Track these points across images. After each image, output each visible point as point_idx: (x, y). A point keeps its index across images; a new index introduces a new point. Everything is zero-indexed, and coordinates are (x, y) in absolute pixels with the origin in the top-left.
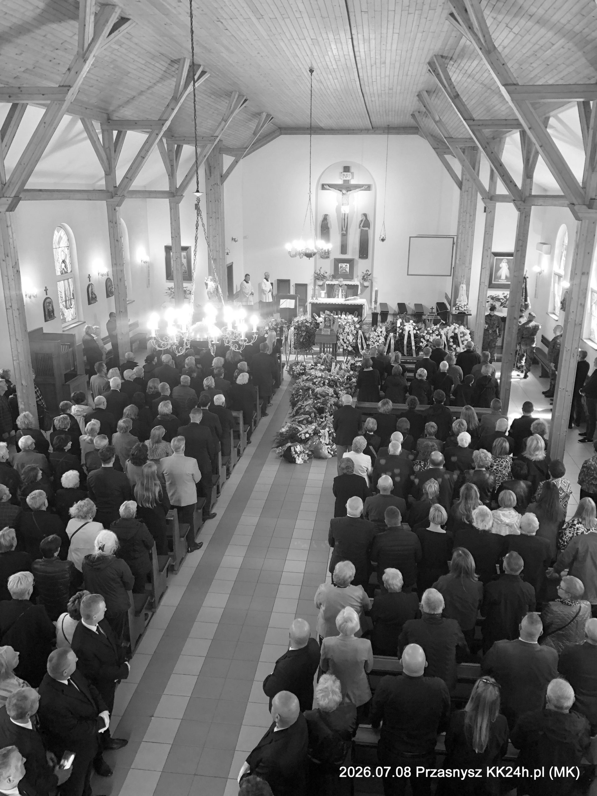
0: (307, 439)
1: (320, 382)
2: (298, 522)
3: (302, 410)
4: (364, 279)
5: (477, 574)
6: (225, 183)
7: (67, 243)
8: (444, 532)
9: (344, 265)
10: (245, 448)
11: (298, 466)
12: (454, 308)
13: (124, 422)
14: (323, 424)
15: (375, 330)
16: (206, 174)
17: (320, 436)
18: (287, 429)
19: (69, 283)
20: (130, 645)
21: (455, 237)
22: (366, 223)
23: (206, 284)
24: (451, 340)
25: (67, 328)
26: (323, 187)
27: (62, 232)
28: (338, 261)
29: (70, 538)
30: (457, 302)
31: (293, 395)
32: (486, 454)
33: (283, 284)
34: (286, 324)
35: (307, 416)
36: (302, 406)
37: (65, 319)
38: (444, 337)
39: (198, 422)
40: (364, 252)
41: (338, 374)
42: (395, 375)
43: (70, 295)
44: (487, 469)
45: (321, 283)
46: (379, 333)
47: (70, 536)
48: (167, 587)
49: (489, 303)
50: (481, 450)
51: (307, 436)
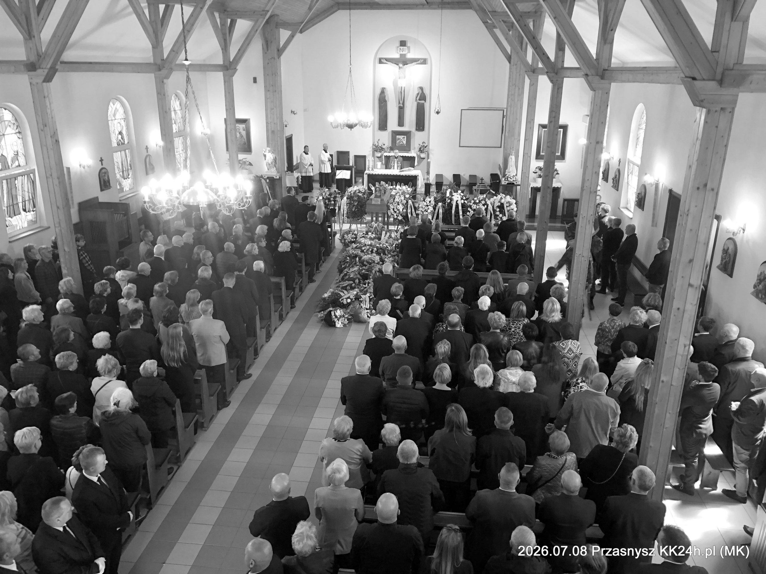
0: (349, 304)
1: (368, 250)
2: (329, 382)
3: (347, 277)
4: (421, 151)
5: (470, 428)
6: (282, 57)
7: (124, 115)
8: (450, 389)
9: (401, 137)
10: (288, 313)
11: (338, 330)
12: (504, 179)
13: (159, 286)
14: (365, 290)
15: (424, 200)
16: (263, 48)
17: (361, 301)
18: (330, 294)
19: (126, 154)
20: (150, 497)
21: (505, 110)
22: (422, 97)
23: (265, 156)
24: (498, 210)
25: (124, 198)
26: (380, 62)
27: (118, 105)
28: (395, 133)
29: (94, 395)
30: (506, 173)
31: (340, 262)
32: (499, 316)
33: (343, 156)
34: (339, 193)
35: (351, 282)
36: (348, 272)
37: (123, 188)
38: (490, 207)
39: (231, 287)
40: (420, 125)
41: (387, 242)
42: (435, 243)
43: (127, 166)
44: (502, 331)
45: (379, 155)
46: (428, 202)
47: (94, 393)
48: (195, 443)
49: (537, 174)
50: (496, 312)
51: (349, 301)
